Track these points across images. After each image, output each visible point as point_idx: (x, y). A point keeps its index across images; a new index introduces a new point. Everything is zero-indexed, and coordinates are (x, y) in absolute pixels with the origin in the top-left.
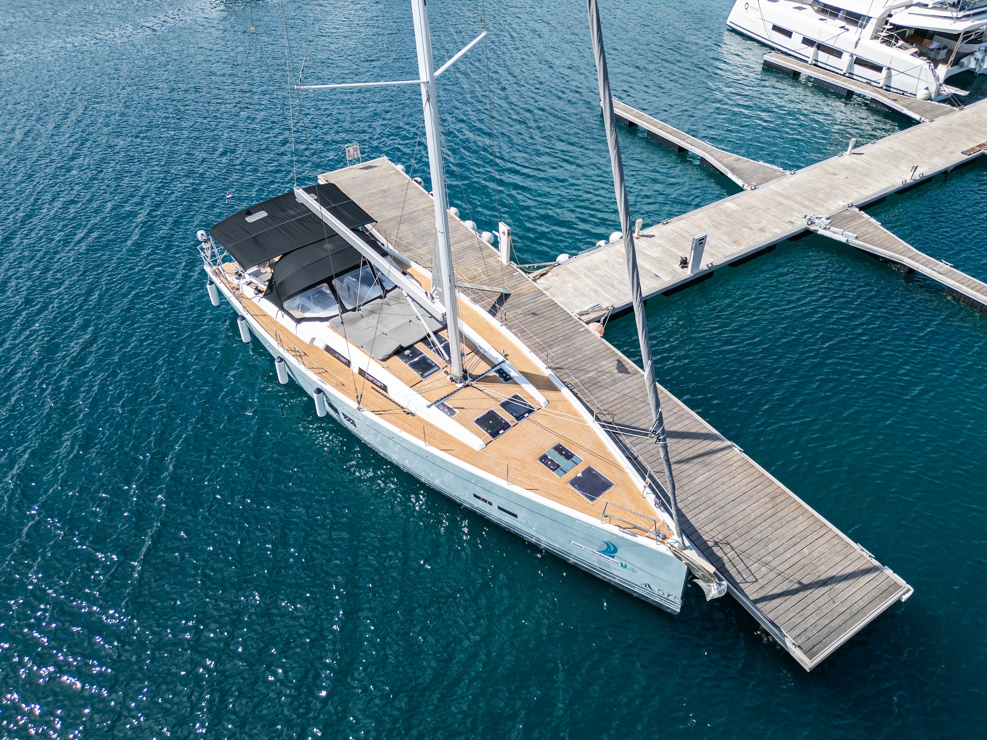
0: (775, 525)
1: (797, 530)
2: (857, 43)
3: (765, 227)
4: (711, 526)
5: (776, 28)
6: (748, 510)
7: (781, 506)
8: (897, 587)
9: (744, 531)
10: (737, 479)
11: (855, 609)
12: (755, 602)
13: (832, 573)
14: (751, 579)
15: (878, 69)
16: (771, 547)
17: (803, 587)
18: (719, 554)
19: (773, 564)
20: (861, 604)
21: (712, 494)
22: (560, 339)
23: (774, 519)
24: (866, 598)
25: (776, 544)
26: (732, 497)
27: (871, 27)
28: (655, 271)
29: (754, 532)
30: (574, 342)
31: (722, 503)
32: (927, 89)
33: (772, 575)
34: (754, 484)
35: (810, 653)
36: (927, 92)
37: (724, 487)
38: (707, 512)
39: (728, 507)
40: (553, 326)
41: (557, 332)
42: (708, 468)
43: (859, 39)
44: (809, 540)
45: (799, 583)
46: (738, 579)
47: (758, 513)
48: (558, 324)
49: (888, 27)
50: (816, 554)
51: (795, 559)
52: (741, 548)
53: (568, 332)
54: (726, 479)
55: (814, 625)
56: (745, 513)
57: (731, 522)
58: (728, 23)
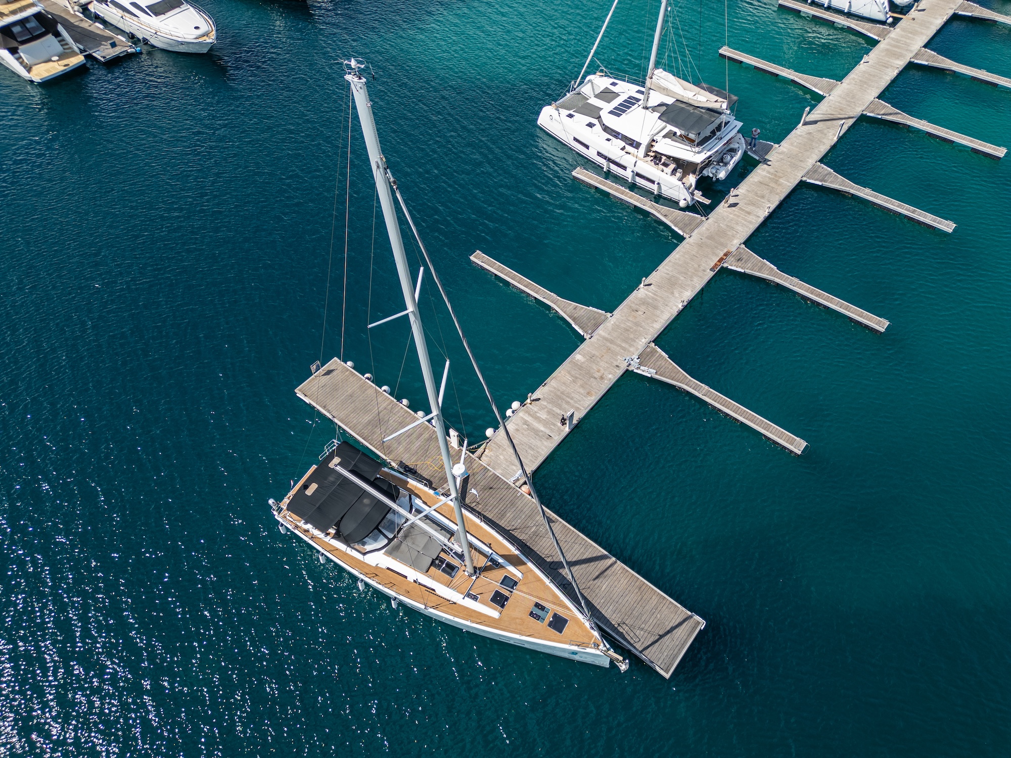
0: (643, 605)
1: (653, 605)
2: (635, 163)
3: (603, 374)
4: (615, 615)
5: (575, 139)
6: (630, 600)
7: (644, 592)
8: (698, 623)
9: (630, 613)
10: (621, 582)
11: (682, 642)
12: (641, 652)
13: (671, 625)
14: (638, 640)
16: (643, 619)
17: (661, 637)
18: (621, 630)
19: (646, 628)
20: (685, 637)
21: (612, 595)
22: (509, 506)
23: (642, 601)
24: (686, 634)
25: (645, 616)
26: (621, 594)
27: (642, 150)
28: (548, 432)
29: (634, 612)
30: (517, 506)
31: (617, 600)
33: (646, 634)
34: (630, 582)
35: (667, 671)
36: (685, 202)
37: (616, 588)
38: (611, 607)
39: (620, 601)
40: (501, 496)
41: (505, 501)
42: (607, 578)
44: (659, 609)
45: (659, 635)
46: (632, 642)
47: (634, 600)
48: (504, 493)
50: (663, 616)
51: (654, 622)
52: (630, 623)
53: (511, 499)
54: (616, 583)
55: (667, 656)
56: (628, 602)
57: (623, 610)
58: (539, 123)
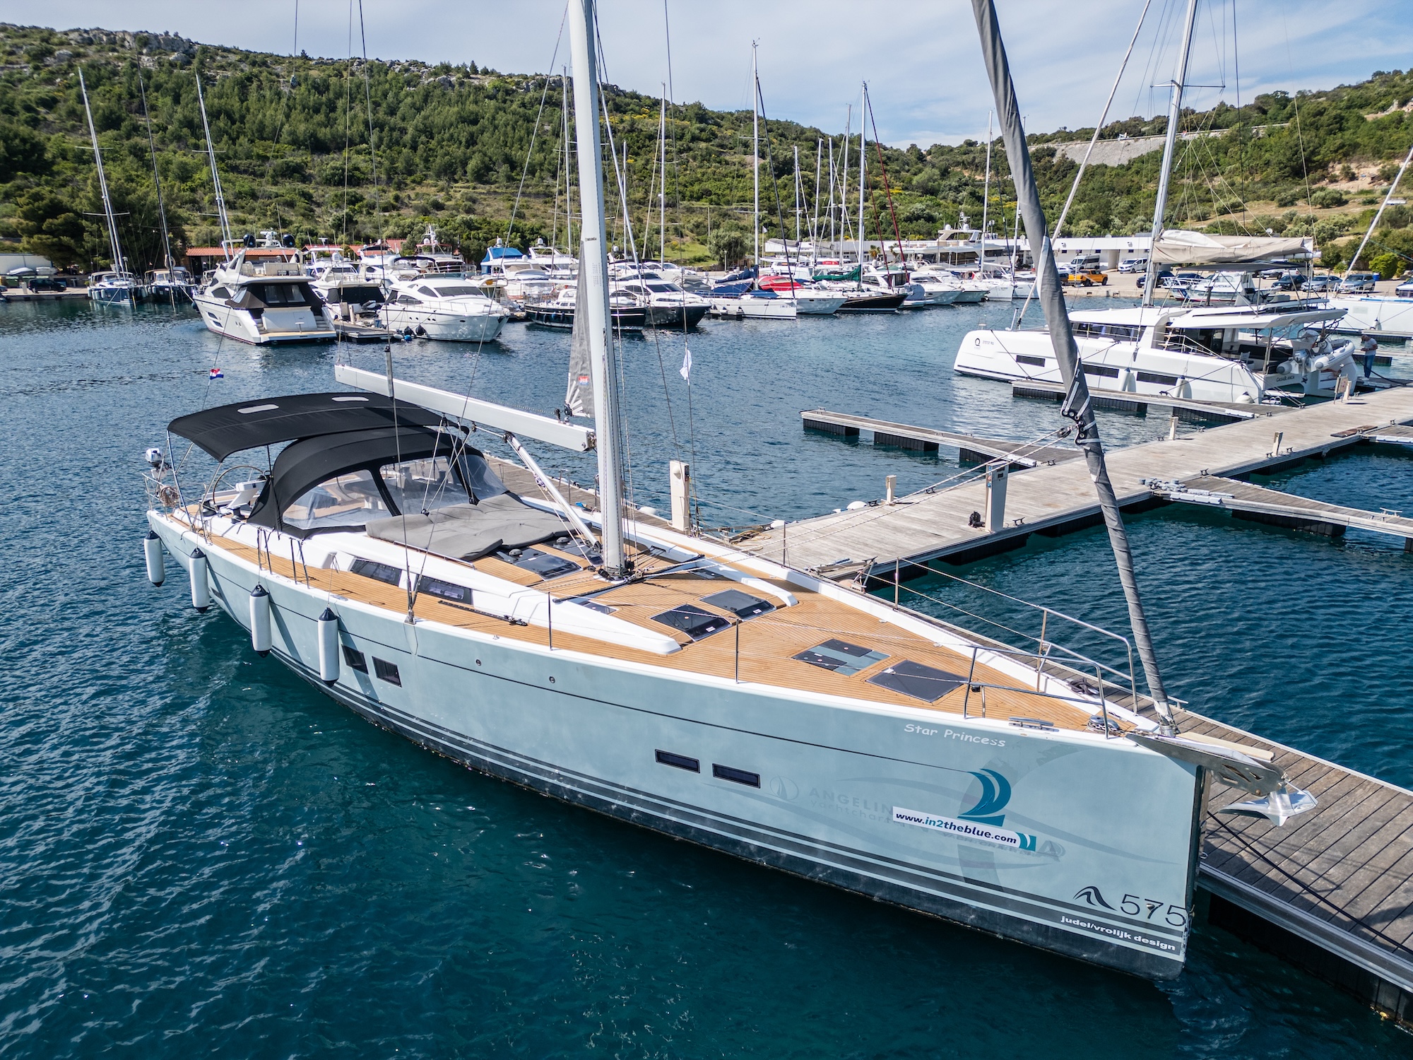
2: (1135, 355)
5: (1021, 359)
15: (1170, 380)
27: (1148, 336)
32: (1246, 394)
36: (1247, 397)
43: (1137, 349)
49: (1170, 335)
58: (956, 367)
